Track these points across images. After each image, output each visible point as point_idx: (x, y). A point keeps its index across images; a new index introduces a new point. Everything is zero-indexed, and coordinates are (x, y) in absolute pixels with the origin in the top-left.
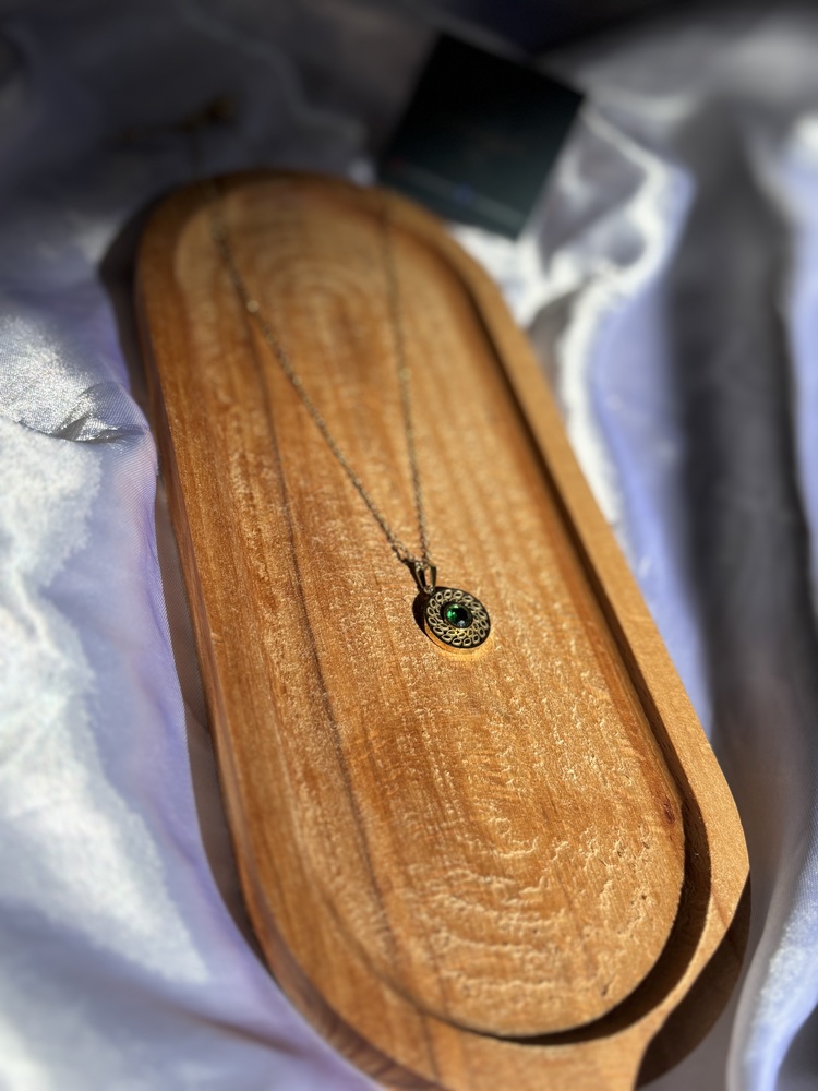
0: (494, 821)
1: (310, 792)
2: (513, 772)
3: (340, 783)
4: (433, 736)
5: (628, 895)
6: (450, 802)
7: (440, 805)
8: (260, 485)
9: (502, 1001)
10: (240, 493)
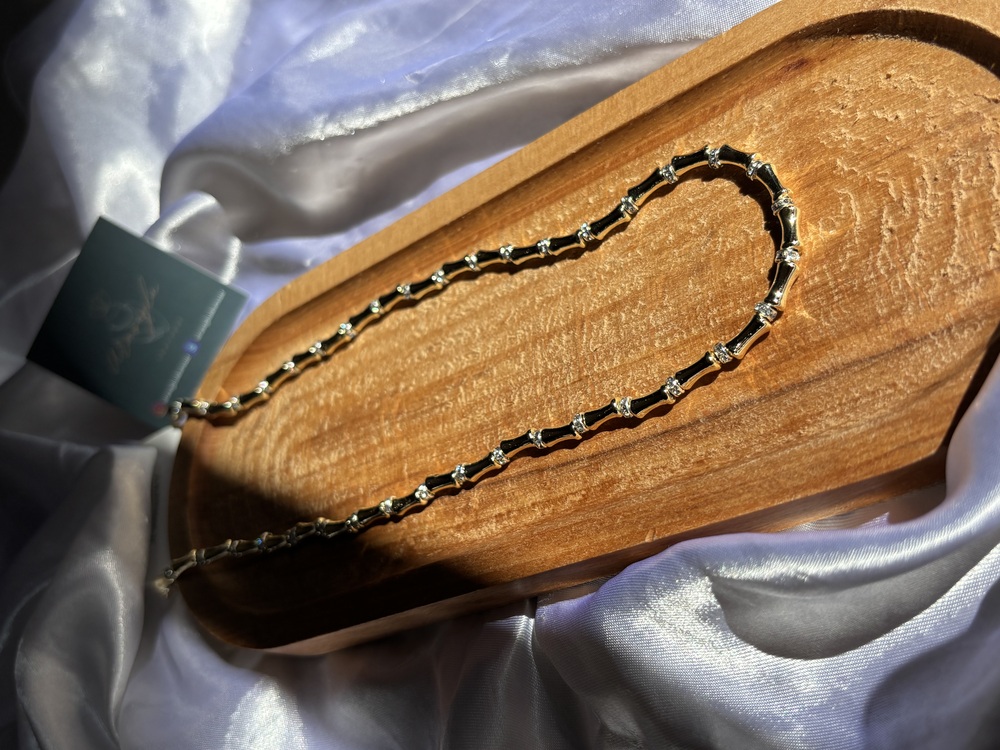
1: (809, 425)
5: (887, 93)
8: (486, 508)
10: (496, 527)
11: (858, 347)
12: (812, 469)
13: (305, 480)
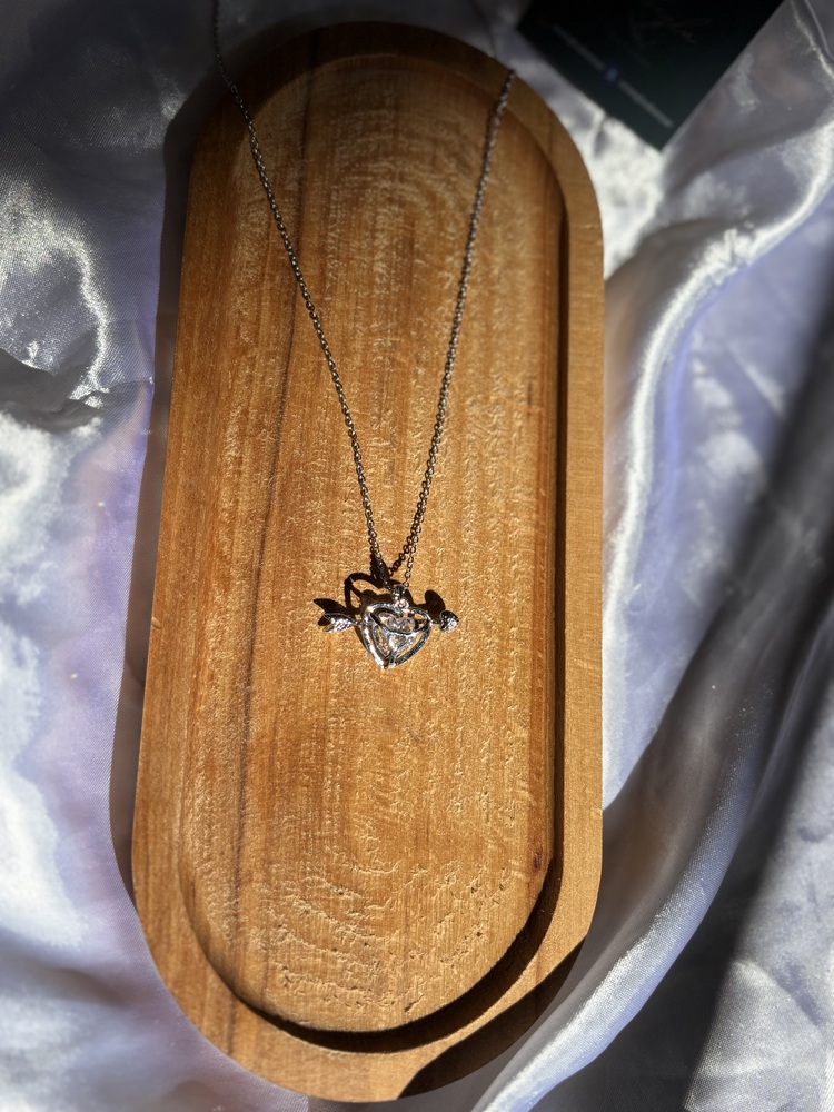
0: (365, 840)
1: (205, 781)
2: (401, 795)
3: (236, 776)
4: (336, 746)
5: (464, 929)
6: (331, 813)
7: (320, 815)
8: (253, 449)
9: (314, 996)
10: (230, 456)
11: (254, 839)
12: (159, 781)
13: (370, 223)
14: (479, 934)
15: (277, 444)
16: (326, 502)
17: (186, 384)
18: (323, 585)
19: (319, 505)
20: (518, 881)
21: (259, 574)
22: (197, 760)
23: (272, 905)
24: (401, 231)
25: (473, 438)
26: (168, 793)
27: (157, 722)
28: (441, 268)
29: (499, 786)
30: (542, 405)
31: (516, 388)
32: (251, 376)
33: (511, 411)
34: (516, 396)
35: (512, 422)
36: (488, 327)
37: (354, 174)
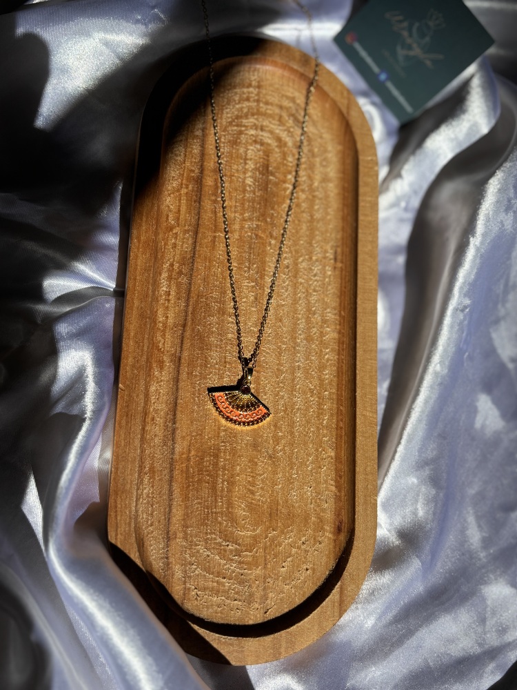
0: (242, 513)
1: (149, 479)
2: (262, 488)
3: (167, 477)
4: (225, 459)
5: (298, 566)
6: (222, 499)
7: (216, 501)
8: (176, 286)
9: (212, 605)
10: (163, 290)
11: (177, 513)
12: (123, 479)
13: (243, 154)
14: (307, 570)
15: (190, 284)
16: (218, 318)
17: (138, 249)
18: (217, 366)
19: (214, 319)
20: (329, 539)
21: (180, 359)
22: (145, 467)
23: (188, 552)
24: (261, 160)
25: (303, 281)
26: (129, 486)
27: (123, 445)
28: (284, 182)
29: (318, 483)
30: (342, 262)
31: (327, 252)
32: (175, 244)
33: (324, 267)
34: (328, 257)
35: (325, 272)
36: (312, 216)
37: (234, 126)
